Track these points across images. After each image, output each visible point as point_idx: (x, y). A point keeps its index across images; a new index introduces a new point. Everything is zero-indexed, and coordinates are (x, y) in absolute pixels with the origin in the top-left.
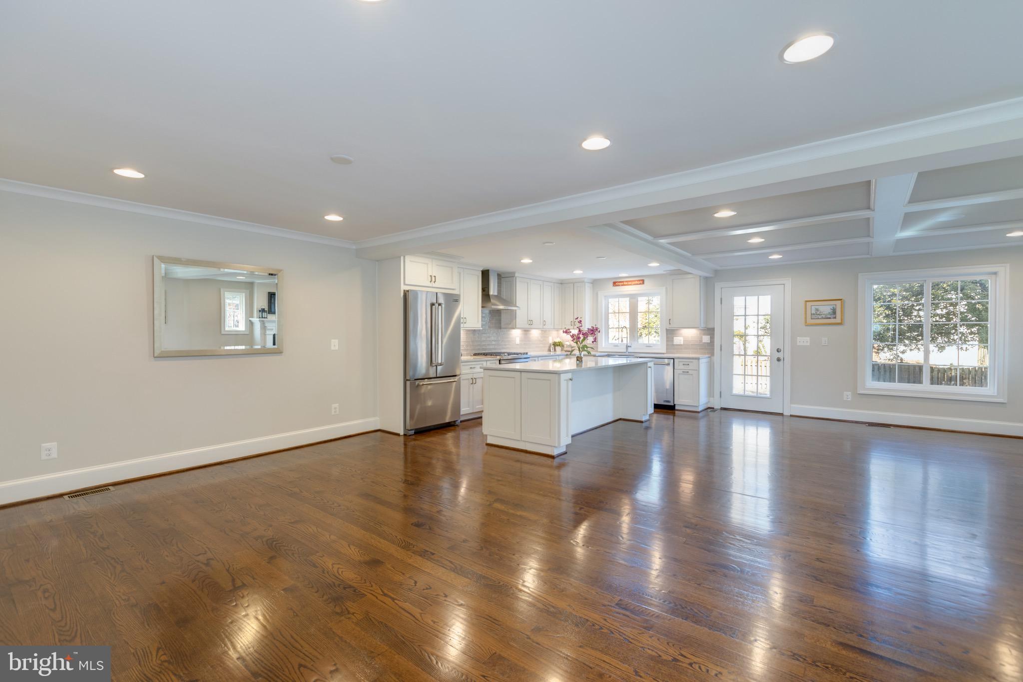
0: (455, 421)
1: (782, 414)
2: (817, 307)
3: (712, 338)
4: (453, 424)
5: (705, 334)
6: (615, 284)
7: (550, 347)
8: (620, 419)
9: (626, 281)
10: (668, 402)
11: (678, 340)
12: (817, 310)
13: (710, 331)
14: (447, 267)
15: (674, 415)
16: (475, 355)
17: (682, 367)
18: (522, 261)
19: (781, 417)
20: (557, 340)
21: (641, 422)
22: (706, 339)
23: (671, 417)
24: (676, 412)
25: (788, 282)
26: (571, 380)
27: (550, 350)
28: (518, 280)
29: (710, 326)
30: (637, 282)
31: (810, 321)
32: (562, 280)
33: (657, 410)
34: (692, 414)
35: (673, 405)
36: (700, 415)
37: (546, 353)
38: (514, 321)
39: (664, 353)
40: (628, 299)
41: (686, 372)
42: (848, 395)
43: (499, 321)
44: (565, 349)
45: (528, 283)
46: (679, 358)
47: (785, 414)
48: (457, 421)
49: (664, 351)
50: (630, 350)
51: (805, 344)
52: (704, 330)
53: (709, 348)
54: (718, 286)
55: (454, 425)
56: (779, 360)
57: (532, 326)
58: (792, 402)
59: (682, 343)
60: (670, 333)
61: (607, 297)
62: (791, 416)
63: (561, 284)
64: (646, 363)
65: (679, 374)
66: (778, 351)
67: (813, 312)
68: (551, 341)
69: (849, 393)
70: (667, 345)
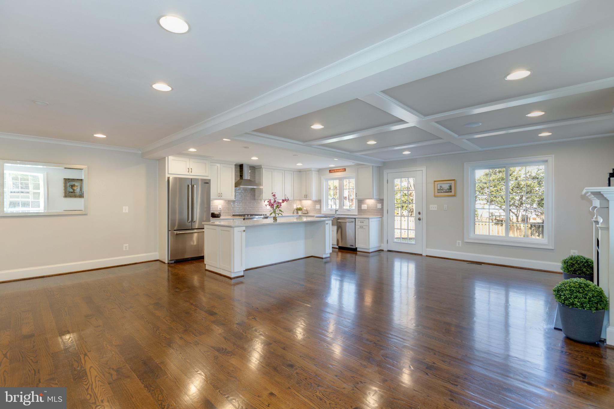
1: (421, 255)
2: (441, 185)
3: (382, 205)
5: (378, 203)
6: (330, 171)
7: (294, 211)
8: (311, 257)
9: (336, 170)
10: (352, 246)
11: (364, 207)
12: (441, 187)
13: (381, 201)
15: (356, 254)
17: (360, 224)
19: (421, 257)
20: (299, 206)
21: (323, 258)
22: (379, 206)
23: (354, 256)
24: (358, 252)
25: (424, 169)
26: (244, 231)
27: (294, 213)
28: (264, 170)
29: (382, 198)
30: (342, 170)
31: (437, 194)
32: (300, 169)
34: (366, 254)
35: (355, 248)
36: (371, 254)
37: (292, 215)
38: (262, 196)
39: (356, 215)
40: (338, 180)
41: (361, 227)
42: (459, 243)
44: (303, 212)
45: (272, 171)
46: (358, 218)
47: (423, 255)
50: (338, 213)
51: (434, 209)
52: (378, 200)
53: (380, 212)
54: (385, 172)
56: (420, 219)
58: (427, 247)
59: (366, 209)
60: (360, 202)
61: (327, 180)
62: (427, 256)
63: (300, 172)
64: (325, 221)
65: (358, 228)
66: (419, 213)
67: (439, 188)
68: (295, 207)
69: (460, 242)
70: (358, 210)
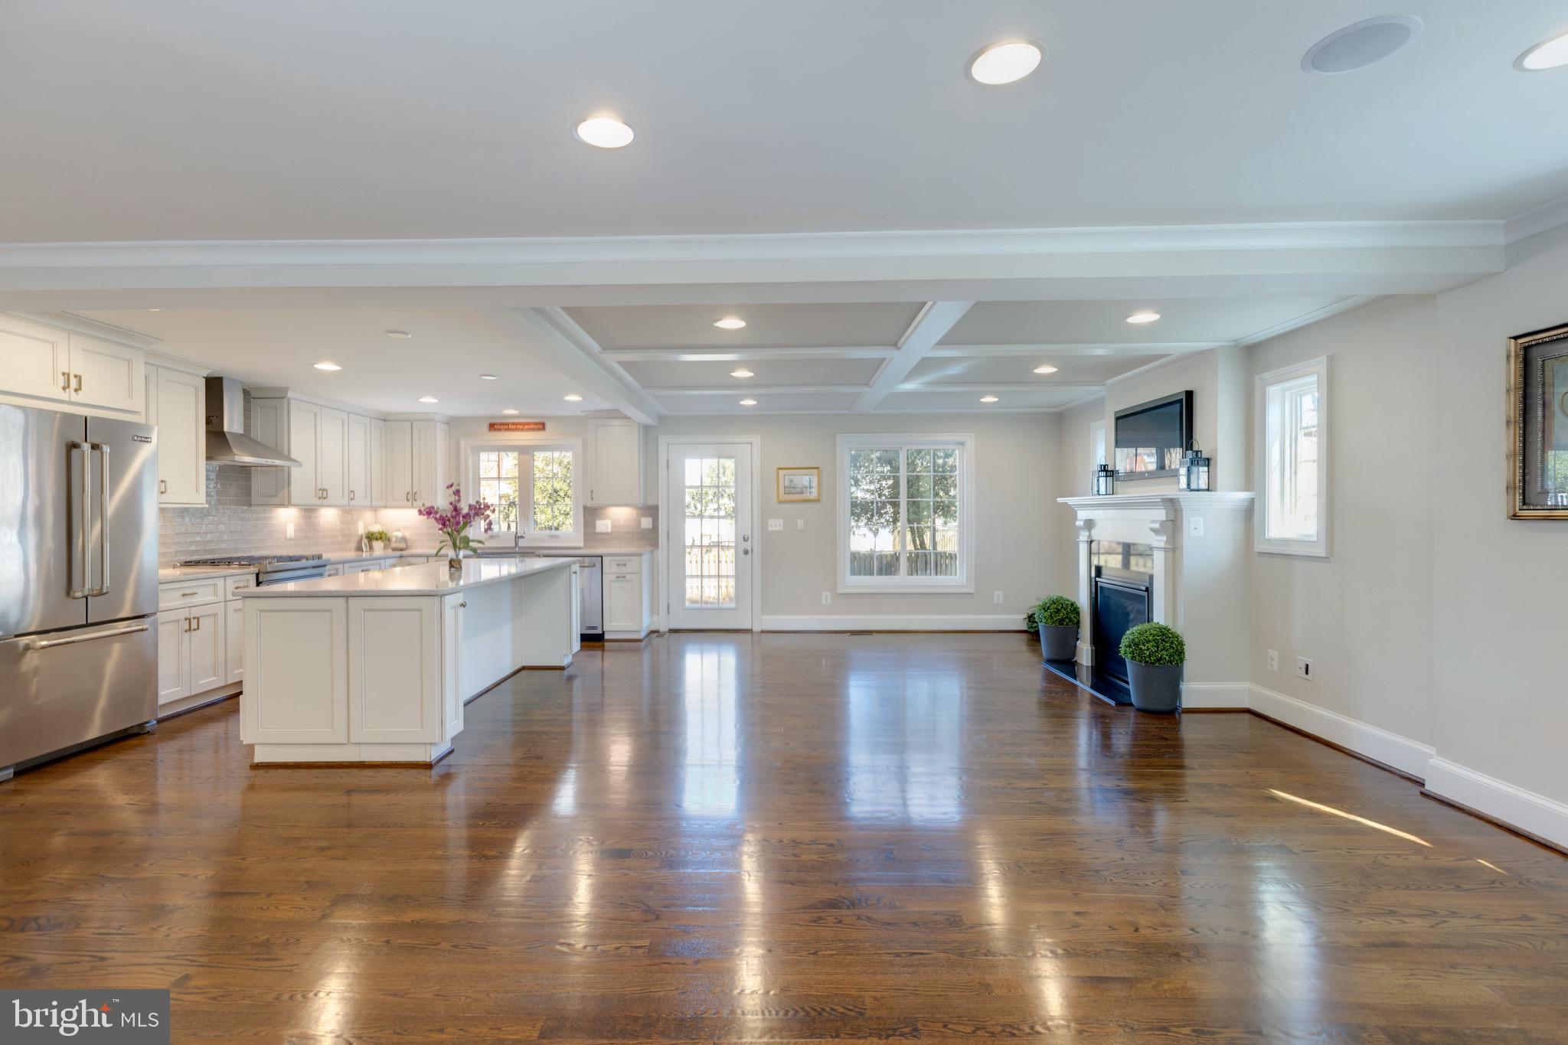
0: (142, 725)
1: (750, 631)
2: (791, 477)
3: (655, 521)
4: (136, 731)
5: (644, 516)
6: (492, 427)
7: (360, 541)
8: (523, 668)
9: (514, 424)
10: (594, 628)
11: (603, 525)
12: (791, 481)
13: (652, 511)
14: (115, 357)
15: (602, 648)
16: (188, 564)
17: (615, 569)
18: (315, 366)
19: (750, 635)
20: (376, 528)
21: (562, 668)
22: (646, 523)
23: (599, 653)
24: (606, 643)
25: (756, 440)
26: (463, 605)
27: (359, 549)
28: (293, 403)
29: (651, 502)
30: (532, 426)
31: (783, 497)
32: (387, 414)
33: (583, 643)
34: (631, 644)
35: (601, 632)
36: (643, 644)
37: (351, 554)
38: (286, 490)
39: (579, 548)
40: (516, 454)
41: (621, 577)
42: (826, 595)
43: (247, 491)
44: (394, 545)
45: (315, 414)
46: (610, 555)
47: (754, 630)
48: (146, 723)
49: (581, 544)
50: (521, 543)
51: (778, 529)
52: (640, 509)
53: (651, 538)
54: (663, 441)
55: (137, 735)
56: (746, 552)
57: (325, 502)
58: (765, 610)
59: (609, 530)
60: (591, 514)
61: (477, 450)
62: (762, 632)
63: (385, 420)
64: (568, 566)
65: (611, 581)
66: (745, 539)
67: (787, 484)
68: (361, 530)
69: (829, 594)
70: (585, 534)
